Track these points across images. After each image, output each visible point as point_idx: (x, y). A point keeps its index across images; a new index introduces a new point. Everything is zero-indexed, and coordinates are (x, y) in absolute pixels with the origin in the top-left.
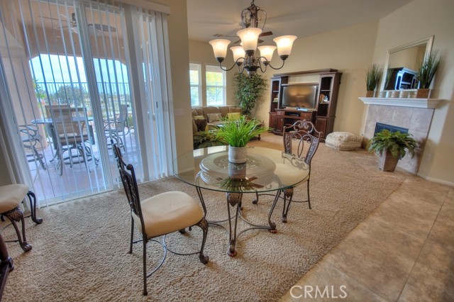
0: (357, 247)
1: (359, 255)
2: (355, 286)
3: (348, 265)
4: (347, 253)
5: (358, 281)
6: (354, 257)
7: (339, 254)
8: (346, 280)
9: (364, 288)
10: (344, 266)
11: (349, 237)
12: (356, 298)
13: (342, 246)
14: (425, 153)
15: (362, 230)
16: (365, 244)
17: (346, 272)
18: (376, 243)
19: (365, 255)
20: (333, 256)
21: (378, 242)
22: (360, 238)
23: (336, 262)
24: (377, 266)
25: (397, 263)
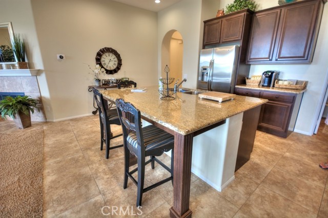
0: (57, 188)
1: (63, 191)
2: (79, 209)
3: (63, 204)
4: (55, 198)
5: (77, 205)
6: (61, 196)
7: (51, 204)
8: (71, 213)
9: (83, 204)
10: (62, 207)
11: (46, 188)
12: (86, 214)
13: (47, 198)
14: (45, 106)
15: (48, 175)
16: (59, 182)
17: (66, 209)
18: (64, 175)
19: (66, 188)
20: (49, 210)
21: (65, 173)
22: (53, 182)
23: (54, 212)
24: (77, 186)
25: (83, 175)
